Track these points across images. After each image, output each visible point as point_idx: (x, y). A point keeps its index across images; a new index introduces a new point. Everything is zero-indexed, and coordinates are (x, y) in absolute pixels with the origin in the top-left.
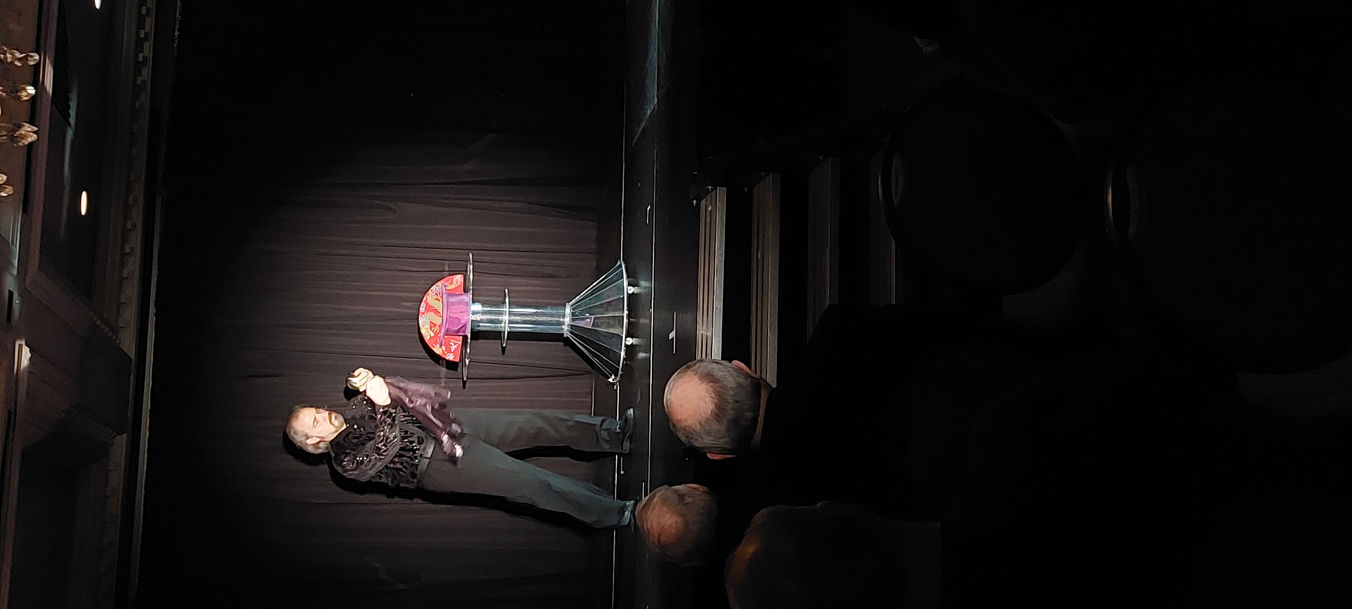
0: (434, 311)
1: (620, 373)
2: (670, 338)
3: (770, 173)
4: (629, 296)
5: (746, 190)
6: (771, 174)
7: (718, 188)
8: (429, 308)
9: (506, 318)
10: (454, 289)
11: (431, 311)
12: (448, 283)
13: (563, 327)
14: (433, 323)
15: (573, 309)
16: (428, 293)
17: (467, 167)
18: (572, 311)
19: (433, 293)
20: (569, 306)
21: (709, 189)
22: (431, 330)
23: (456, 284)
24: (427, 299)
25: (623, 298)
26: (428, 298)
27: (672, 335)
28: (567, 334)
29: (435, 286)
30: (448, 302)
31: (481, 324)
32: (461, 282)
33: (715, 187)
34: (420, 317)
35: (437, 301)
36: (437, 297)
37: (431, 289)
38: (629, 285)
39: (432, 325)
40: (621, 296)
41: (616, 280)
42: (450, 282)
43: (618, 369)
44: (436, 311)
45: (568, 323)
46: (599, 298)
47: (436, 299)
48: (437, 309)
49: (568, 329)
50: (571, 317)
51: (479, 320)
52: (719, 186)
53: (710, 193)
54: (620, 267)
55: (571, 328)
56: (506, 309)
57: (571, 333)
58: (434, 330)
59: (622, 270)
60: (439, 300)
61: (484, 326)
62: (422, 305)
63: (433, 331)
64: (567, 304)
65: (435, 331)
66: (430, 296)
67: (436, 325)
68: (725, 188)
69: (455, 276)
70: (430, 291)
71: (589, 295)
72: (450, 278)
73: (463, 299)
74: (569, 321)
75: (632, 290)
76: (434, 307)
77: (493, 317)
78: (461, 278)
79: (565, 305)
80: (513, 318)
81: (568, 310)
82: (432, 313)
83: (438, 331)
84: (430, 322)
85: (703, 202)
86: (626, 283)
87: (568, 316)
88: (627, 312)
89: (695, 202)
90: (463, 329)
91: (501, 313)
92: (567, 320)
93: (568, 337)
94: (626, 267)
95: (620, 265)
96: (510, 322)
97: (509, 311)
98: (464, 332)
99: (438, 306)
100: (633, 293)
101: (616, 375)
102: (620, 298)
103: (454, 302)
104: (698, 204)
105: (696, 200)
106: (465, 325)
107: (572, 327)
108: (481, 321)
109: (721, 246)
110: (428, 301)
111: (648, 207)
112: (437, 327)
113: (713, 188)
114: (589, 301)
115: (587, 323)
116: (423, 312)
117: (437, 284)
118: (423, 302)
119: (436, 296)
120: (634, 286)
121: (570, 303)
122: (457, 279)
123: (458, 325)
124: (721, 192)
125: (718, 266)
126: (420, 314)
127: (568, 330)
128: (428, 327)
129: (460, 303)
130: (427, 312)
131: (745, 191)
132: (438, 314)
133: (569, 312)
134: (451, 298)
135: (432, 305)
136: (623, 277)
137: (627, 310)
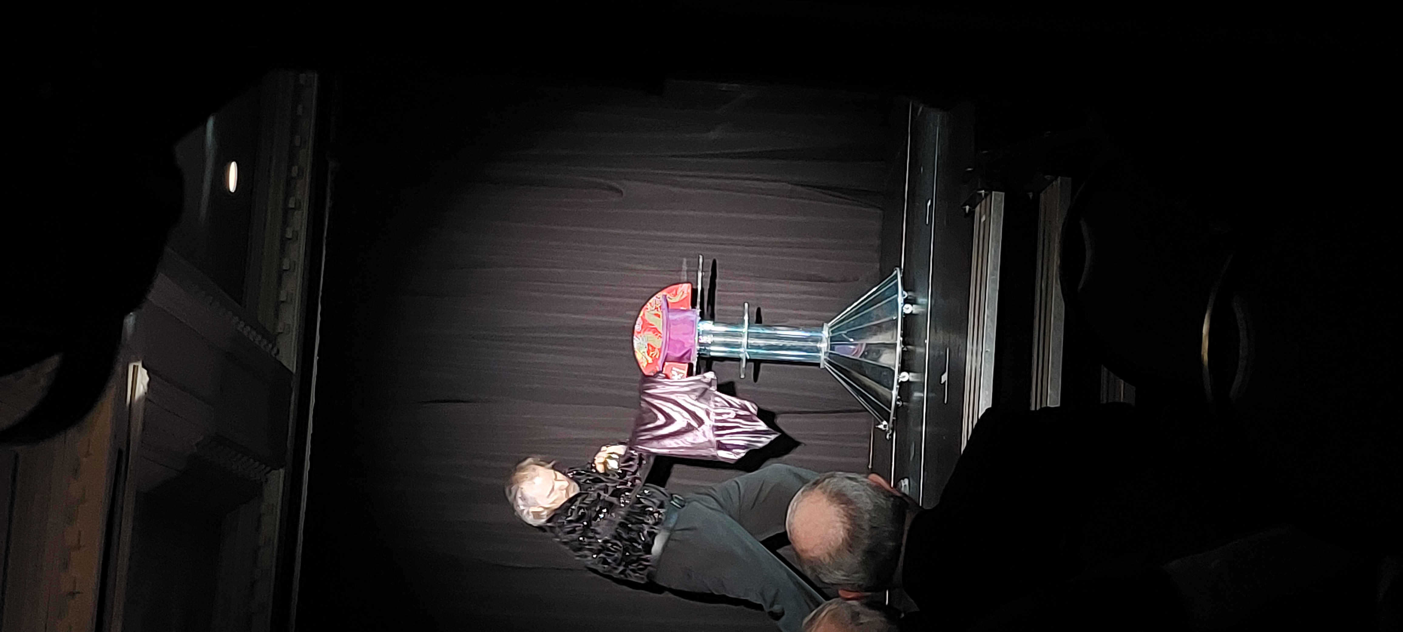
0: (653, 330)
1: (892, 418)
2: (942, 382)
3: (1056, 179)
4: (906, 317)
5: (1031, 195)
6: (1059, 179)
7: (993, 192)
8: (647, 326)
9: (744, 341)
10: (678, 302)
11: (649, 331)
12: (671, 294)
13: (820, 354)
14: (652, 346)
15: (832, 332)
16: (645, 307)
17: (713, 135)
18: (831, 334)
19: (653, 307)
20: (827, 329)
21: (981, 194)
22: (648, 355)
23: (682, 296)
24: (644, 314)
25: (897, 320)
26: (646, 314)
27: (944, 378)
28: (825, 364)
29: (654, 298)
30: (668, 319)
31: (712, 348)
32: (688, 293)
33: (989, 191)
34: (635, 337)
35: (658, 318)
36: (657, 312)
37: (651, 301)
38: (906, 301)
39: (650, 348)
40: (894, 318)
41: (889, 296)
42: (674, 292)
43: (889, 414)
44: (655, 331)
45: (826, 350)
46: (868, 318)
47: (656, 315)
48: (655, 328)
49: (826, 357)
50: (829, 343)
51: (710, 343)
52: (995, 191)
53: (983, 199)
54: (895, 278)
55: (829, 357)
56: (745, 330)
57: (829, 363)
58: (652, 354)
59: (897, 283)
60: (659, 317)
61: (716, 351)
62: (637, 322)
63: (651, 357)
64: (825, 325)
65: (653, 356)
66: (649, 310)
67: (655, 348)
68: (1003, 194)
69: (680, 285)
70: (648, 304)
71: (854, 313)
72: (675, 288)
73: (689, 317)
74: (826, 348)
75: (909, 309)
76: (653, 325)
77: (729, 340)
78: (689, 288)
79: (822, 326)
80: (752, 341)
81: (825, 333)
82: (651, 333)
83: (657, 357)
84: (648, 345)
85: (978, 208)
86: (900, 300)
87: (826, 341)
88: (902, 339)
89: (967, 208)
90: (688, 355)
91: (740, 335)
92: (824, 346)
93: (825, 368)
94: (903, 278)
95: (896, 275)
96: (749, 346)
97: (748, 333)
98: (689, 359)
99: (658, 323)
100: (911, 313)
101: (888, 421)
102: (893, 320)
103: (676, 320)
104: (972, 212)
105: (969, 206)
106: (689, 351)
107: (831, 355)
108: (713, 344)
109: (995, 269)
110: (646, 318)
111: (928, 202)
112: (657, 351)
113: (987, 192)
114: (852, 322)
115: (853, 349)
116: (639, 331)
117: (657, 295)
118: (639, 319)
119: (656, 310)
120: (912, 304)
121: (830, 324)
122: (683, 289)
123: (680, 350)
124: (998, 198)
125: (990, 297)
126: (636, 334)
127: (825, 359)
128: (646, 350)
129: (684, 321)
130: (645, 331)
131: (1029, 197)
132: (657, 335)
133: (827, 336)
134: (672, 315)
135: (651, 323)
136: (897, 292)
137: (901, 336)
